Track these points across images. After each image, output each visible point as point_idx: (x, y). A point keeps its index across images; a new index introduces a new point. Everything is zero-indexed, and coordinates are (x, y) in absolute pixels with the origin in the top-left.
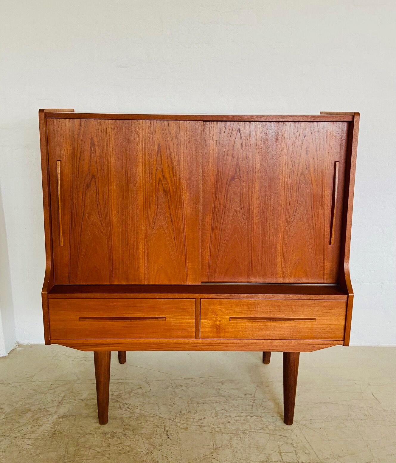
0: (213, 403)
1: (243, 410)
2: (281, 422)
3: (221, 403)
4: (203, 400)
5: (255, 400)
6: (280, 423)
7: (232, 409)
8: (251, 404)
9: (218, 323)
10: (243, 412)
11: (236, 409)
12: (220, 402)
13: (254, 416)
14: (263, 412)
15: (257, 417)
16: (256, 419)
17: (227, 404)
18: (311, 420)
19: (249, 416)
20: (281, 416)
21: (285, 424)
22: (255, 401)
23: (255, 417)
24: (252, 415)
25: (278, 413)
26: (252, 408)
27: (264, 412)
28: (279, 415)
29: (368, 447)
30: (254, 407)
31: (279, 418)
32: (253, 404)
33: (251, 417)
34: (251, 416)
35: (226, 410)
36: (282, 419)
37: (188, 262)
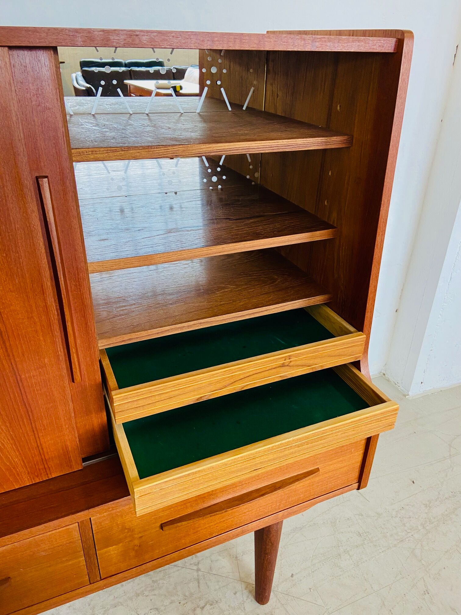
0: (131, 599)
1: (185, 596)
2: (249, 600)
3: (146, 593)
4: (112, 597)
5: (198, 563)
6: (251, 604)
7: (167, 602)
8: (195, 574)
9: (136, 542)
10: (186, 601)
11: (173, 598)
12: (143, 591)
13: (206, 605)
14: (217, 587)
15: (211, 605)
16: (211, 611)
17: (156, 592)
18: (292, 576)
19: (198, 607)
20: (248, 584)
21: (257, 604)
22: (200, 566)
23: (208, 607)
24: (202, 603)
25: (241, 580)
26: (199, 586)
27: (220, 588)
28: (244, 586)
29: (384, 604)
30: (201, 581)
31: (246, 592)
32: (198, 576)
33: (203, 608)
34: (201, 606)
35: (157, 609)
36: (250, 592)
37: (40, 434)
